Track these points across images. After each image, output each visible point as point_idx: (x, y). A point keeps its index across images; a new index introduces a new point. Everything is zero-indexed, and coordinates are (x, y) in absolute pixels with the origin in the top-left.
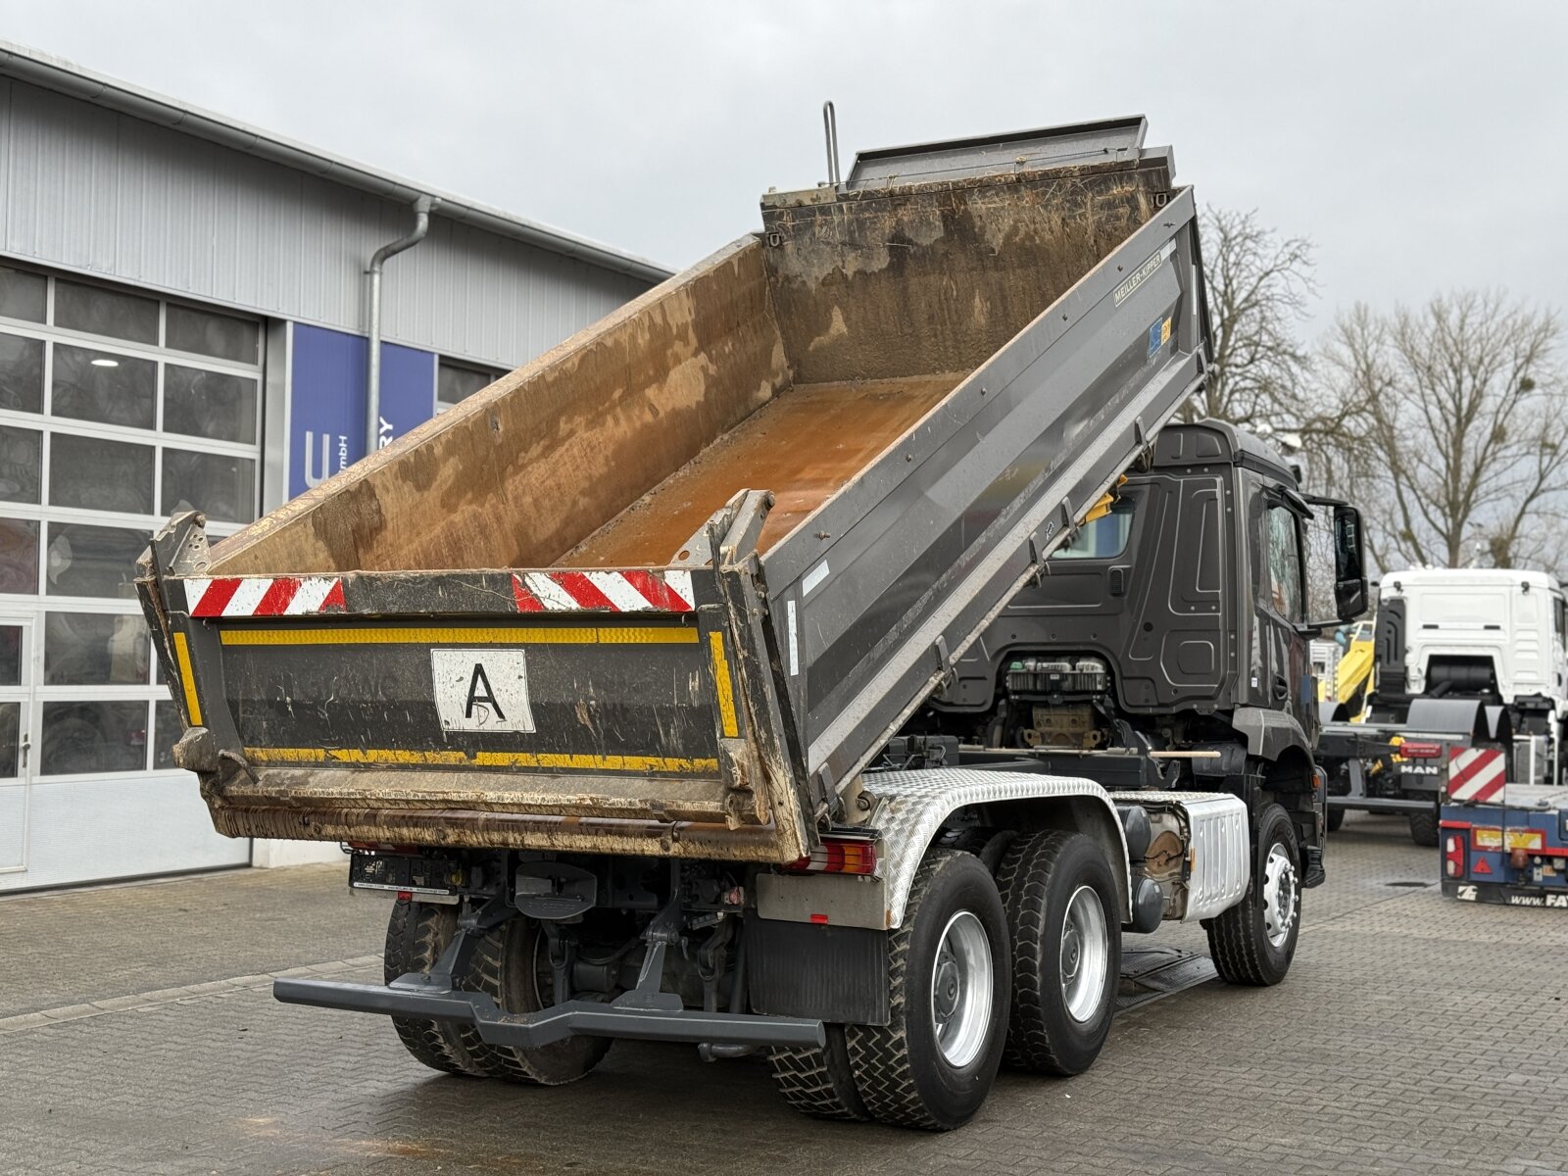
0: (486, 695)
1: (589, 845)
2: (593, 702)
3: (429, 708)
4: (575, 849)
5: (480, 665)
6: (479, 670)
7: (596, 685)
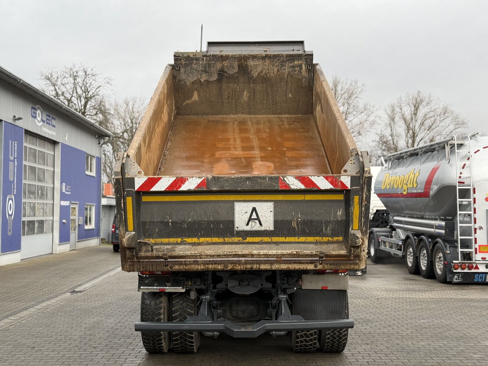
0: (256, 218)
1: (286, 267)
2: (300, 220)
3: (232, 222)
4: (280, 269)
5: (255, 208)
6: (254, 209)
7: (302, 214)
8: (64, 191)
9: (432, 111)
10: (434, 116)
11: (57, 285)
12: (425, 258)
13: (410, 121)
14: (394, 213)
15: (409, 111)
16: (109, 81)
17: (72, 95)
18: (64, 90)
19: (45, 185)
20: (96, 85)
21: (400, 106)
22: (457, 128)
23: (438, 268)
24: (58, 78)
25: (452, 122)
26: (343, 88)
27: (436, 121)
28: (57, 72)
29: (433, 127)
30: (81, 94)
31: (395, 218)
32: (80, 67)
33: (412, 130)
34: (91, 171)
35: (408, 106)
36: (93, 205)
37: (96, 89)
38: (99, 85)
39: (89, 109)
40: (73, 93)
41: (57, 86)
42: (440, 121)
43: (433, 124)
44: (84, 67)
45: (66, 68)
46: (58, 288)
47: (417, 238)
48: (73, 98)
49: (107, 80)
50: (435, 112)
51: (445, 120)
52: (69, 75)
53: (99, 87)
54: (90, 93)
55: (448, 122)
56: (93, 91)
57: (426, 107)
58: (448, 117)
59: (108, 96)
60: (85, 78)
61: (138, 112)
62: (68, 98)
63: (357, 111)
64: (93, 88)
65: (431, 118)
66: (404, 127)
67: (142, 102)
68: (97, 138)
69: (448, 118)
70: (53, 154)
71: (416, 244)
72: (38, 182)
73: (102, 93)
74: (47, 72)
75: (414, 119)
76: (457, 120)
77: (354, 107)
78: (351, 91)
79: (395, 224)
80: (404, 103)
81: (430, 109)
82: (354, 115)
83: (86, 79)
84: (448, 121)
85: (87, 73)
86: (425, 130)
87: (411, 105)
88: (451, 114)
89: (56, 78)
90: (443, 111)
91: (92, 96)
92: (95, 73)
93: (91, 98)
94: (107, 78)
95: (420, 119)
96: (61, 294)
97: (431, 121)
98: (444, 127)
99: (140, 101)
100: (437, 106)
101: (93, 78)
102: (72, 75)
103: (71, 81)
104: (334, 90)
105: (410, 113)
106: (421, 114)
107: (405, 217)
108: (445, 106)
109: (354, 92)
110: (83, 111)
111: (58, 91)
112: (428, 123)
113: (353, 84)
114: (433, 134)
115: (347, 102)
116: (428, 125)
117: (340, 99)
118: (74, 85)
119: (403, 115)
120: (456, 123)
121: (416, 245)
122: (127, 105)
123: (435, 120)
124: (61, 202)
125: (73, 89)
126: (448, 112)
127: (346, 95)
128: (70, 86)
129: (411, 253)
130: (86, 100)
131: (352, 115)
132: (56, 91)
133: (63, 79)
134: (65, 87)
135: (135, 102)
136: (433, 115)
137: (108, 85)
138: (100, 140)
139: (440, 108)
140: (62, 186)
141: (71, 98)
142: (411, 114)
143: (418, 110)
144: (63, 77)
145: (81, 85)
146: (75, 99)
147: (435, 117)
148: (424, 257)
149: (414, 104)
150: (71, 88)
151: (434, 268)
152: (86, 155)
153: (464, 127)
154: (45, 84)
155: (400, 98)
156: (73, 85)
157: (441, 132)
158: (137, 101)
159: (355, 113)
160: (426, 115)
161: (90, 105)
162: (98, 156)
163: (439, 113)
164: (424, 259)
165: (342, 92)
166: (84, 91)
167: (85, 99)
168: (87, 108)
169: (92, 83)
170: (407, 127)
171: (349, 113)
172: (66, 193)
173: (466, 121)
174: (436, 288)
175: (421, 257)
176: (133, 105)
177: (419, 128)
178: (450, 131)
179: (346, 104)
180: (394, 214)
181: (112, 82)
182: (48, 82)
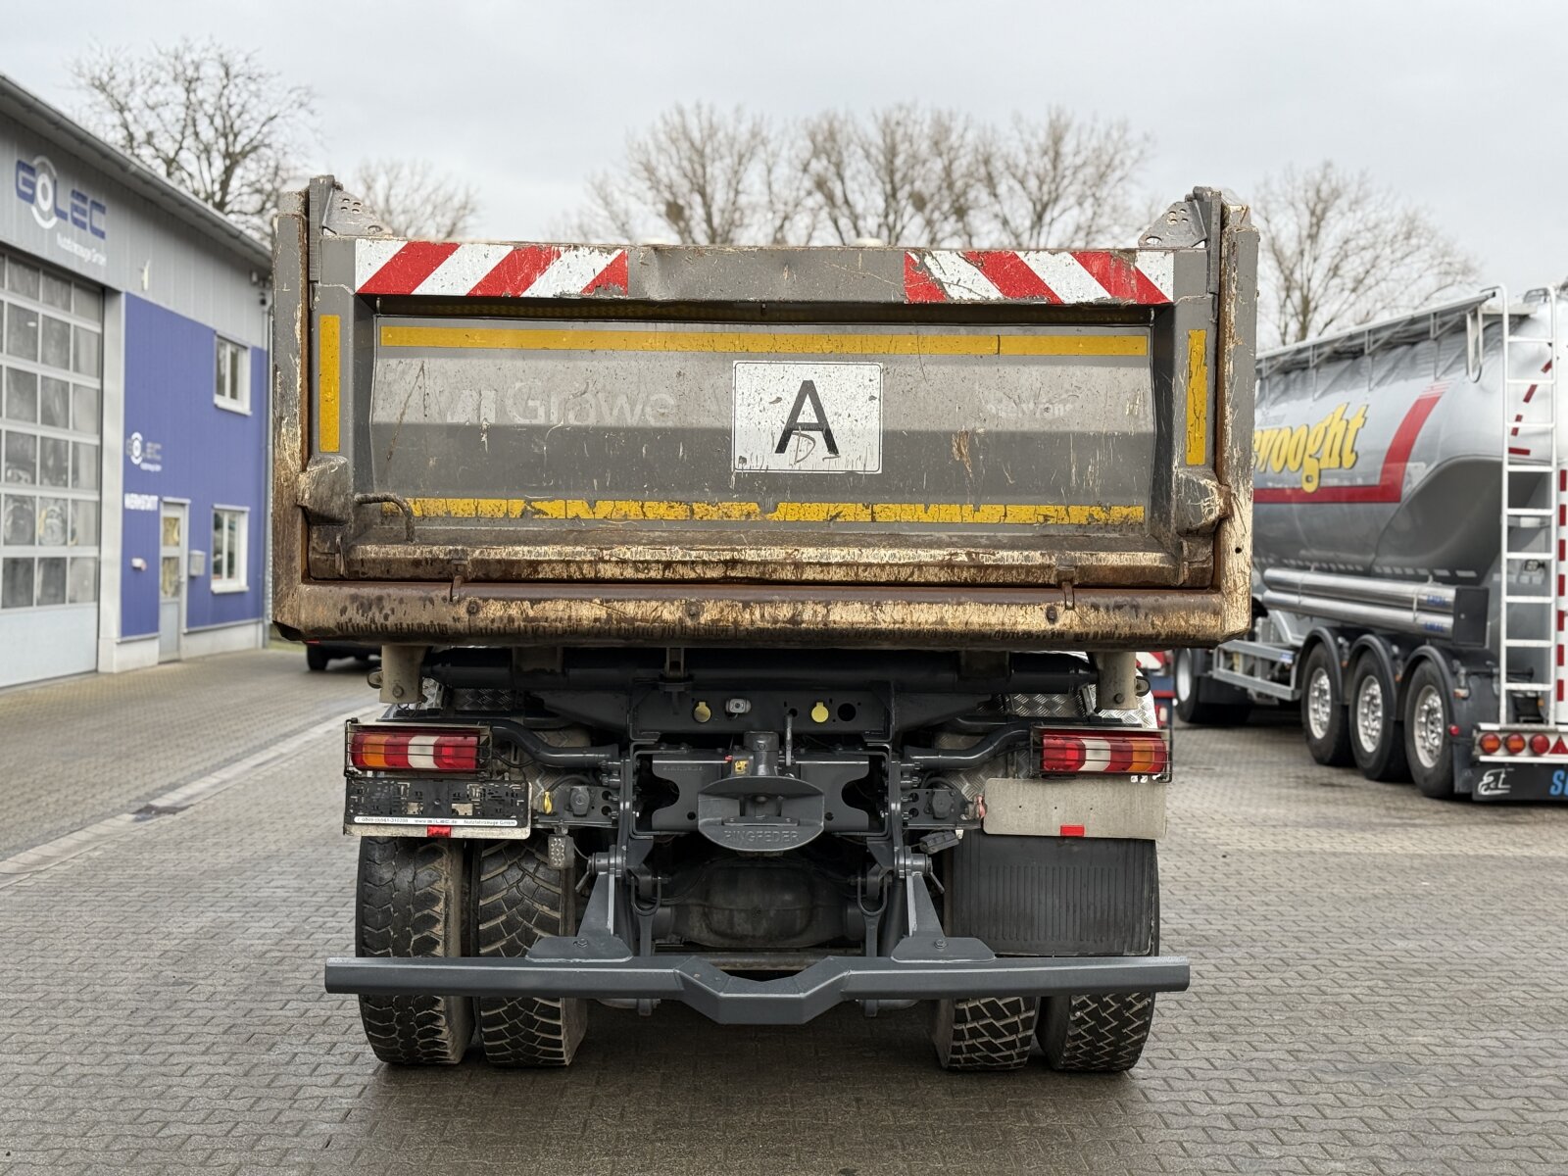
0: (815, 420)
5: (811, 382)
8: (137, 462)
9: (1369, 230)
10: (1373, 246)
11: (94, 785)
12: (1373, 712)
13: (1294, 260)
14: (1267, 557)
15: (1293, 228)
16: (305, 99)
17: (181, 143)
18: (153, 125)
19: (71, 439)
20: (261, 113)
21: (1265, 209)
22: (1445, 287)
23: (1424, 747)
24: (132, 84)
25: (1431, 266)
26: (1082, 148)
27: (1379, 261)
28: (131, 65)
29: (1370, 281)
30: (212, 141)
31: (1271, 573)
32: (207, 50)
33: (1301, 288)
34: (234, 395)
35: (1291, 212)
36: (243, 512)
37: (263, 125)
38: (273, 114)
39: (237, 193)
40: (184, 138)
41: (130, 110)
42: (1392, 262)
43: (1367, 272)
44: (222, 51)
45: (160, 52)
46: (93, 796)
47: (1347, 644)
48: (183, 154)
49: (299, 96)
50: (1376, 232)
51: (1408, 260)
52: (172, 74)
53: (272, 119)
54: (242, 140)
55: (1416, 266)
56: (252, 133)
57: (1350, 215)
58: (1419, 248)
59: (302, 149)
60: (224, 87)
61: (404, 212)
62: (167, 155)
63: (1126, 225)
64: (251, 123)
65: (1363, 253)
66: (1274, 280)
67: (417, 179)
68: (255, 284)
69: (1417, 254)
70: (98, 330)
71: (1345, 663)
72: (45, 427)
73: (282, 139)
74: (97, 63)
75: (1306, 254)
76: (1447, 259)
77: (1114, 209)
78: (1106, 159)
79: (1270, 594)
80: (1277, 201)
81: (1360, 221)
82: (1114, 238)
83: (226, 92)
84: (1417, 262)
85: (233, 71)
86: (1343, 290)
87: (1302, 207)
88: (1430, 241)
89: (127, 84)
90: (1404, 229)
91: (248, 148)
92: (257, 71)
93: (244, 154)
94: (300, 88)
95: (1329, 254)
96: (104, 816)
97: (1362, 263)
98: (1403, 283)
99: (413, 174)
100: (1385, 214)
101: (253, 87)
102: (182, 77)
103: (175, 97)
104: (1051, 154)
105: (1297, 233)
106: (1331, 238)
107: (1305, 568)
108: (1410, 213)
109: (1117, 162)
110: (217, 198)
111: (133, 128)
112: (1353, 270)
113: (1115, 135)
114: (1369, 306)
115: (1094, 195)
116: (1353, 274)
117: (1071, 184)
118: (188, 108)
119: (1273, 239)
120: (1443, 268)
121: (1342, 668)
122: (369, 188)
123: (1377, 257)
124: (127, 496)
125: (182, 123)
126: (1420, 231)
127: (1090, 170)
128: (174, 113)
129: (1322, 692)
130: (228, 162)
131: (1109, 236)
132: (127, 128)
133: (151, 87)
134: (158, 116)
135: (396, 178)
136: (1371, 241)
137: (302, 114)
138: (266, 292)
139: (1392, 220)
140: (128, 441)
141: (177, 153)
142: (1300, 236)
143: (1323, 224)
144: (149, 81)
145: (211, 111)
146: (195, 160)
147: (1375, 249)
148: (1372, 707)
149: (1311, 205)
150: (178, 120)
151: (1408, 745)
152: (216, 339)
153: (1470, 284)
154: (90, 106)
155: (1266, 184)
156: (184, 109)
157: (1394, 300)
158: (401, 176)
159: (1116, 230)
160: (1346, 242)
161: (242, 178)
162: (259, 345)
163: (1390, 236)
164: (1371, 716)
165: (1079, 161)
166: (221, 128)
167: (225, 157)
168: (230, 189)
169: (248, 106)
170: (1286, 279)
171: (1098, 232)
172: (145, 466)
173: (1475, 264)
174: (1419, 817)
175: (1362, 710)
176: (390, 188)
177: (1324, 285)
178: (1424, 294)
179: (1090, 200)
180: (1264, 560)
181: (314, 104)
182: (102, 97)
